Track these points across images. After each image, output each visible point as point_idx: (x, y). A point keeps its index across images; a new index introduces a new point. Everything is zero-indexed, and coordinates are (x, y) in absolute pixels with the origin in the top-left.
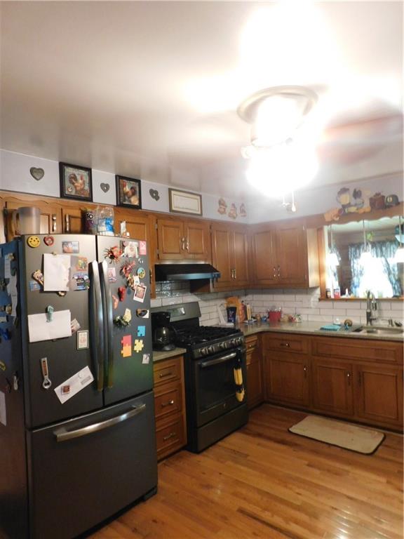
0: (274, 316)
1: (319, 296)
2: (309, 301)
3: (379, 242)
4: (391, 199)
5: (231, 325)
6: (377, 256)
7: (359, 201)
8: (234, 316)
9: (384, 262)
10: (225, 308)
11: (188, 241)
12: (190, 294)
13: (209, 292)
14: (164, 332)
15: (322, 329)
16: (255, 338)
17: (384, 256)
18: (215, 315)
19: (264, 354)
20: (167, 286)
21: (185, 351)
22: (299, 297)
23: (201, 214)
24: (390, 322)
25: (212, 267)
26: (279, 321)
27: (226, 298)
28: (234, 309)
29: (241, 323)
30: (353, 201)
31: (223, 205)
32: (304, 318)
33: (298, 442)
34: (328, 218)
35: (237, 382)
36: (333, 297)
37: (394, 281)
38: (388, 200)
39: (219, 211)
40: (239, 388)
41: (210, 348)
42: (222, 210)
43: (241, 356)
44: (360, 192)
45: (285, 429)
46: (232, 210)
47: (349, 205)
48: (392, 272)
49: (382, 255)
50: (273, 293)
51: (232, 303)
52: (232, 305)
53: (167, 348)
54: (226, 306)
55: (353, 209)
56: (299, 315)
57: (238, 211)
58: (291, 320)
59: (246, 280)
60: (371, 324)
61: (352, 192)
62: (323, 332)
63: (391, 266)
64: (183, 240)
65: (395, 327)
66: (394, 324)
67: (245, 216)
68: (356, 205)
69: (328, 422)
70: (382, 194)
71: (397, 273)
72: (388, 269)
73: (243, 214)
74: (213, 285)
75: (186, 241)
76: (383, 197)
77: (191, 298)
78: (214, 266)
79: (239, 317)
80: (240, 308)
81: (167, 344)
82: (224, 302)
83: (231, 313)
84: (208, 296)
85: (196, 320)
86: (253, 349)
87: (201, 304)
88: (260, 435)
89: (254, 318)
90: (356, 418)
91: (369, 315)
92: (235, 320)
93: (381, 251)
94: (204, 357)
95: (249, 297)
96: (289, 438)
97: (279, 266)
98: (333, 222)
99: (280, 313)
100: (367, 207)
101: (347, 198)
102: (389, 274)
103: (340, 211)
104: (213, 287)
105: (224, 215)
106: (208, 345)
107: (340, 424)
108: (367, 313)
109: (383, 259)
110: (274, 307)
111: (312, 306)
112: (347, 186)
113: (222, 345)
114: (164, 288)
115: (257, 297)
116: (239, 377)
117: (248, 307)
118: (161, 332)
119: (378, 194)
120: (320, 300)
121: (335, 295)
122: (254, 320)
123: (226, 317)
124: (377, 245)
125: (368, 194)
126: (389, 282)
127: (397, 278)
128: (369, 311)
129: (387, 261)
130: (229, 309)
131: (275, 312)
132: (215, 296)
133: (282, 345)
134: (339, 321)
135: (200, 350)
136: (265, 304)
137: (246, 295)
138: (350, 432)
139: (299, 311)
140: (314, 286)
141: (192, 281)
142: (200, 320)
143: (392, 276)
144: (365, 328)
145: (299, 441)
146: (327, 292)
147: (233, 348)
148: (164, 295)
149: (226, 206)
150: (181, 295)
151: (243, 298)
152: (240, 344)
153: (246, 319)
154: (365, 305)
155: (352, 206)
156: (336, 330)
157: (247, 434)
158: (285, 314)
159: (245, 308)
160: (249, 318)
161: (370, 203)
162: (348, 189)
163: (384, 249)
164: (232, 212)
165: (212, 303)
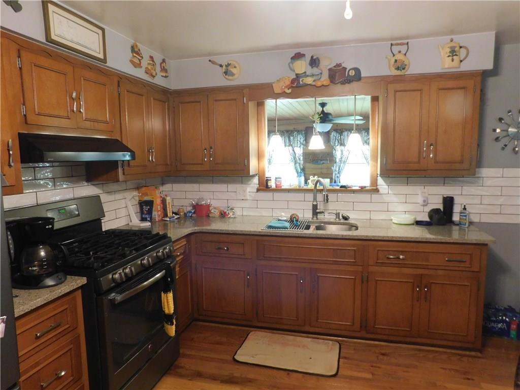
0: (200, 211)
1: (257, 186)
2: (245, 191)
3: (287, 131)
4: (353, 72)
5: (146, 225)
6: (285, 146)
7: (316, 71)
8: (150, 212)
9: (291, 151)
10: (137, 203)
11: (82, 98)
12: (86, 184)
13: (117, 181)
14: (43, 253)
15: (270, 227)
16: (184, 242)
17: (292, 145)
18: (123, 212)
19: (193, 261)
20: (46, 171)
21: (83, 281)
22: (232, 187)
23: (104, 61)
24: (337, 215)
25: (121, 143)
26: (208, 216)
27: (138, 188)
28: (150, 203)
29: (159, 221)
30: (310, 71)
31: (138, 53)
32: (238, 212)
33: (251, 376)
34: (277, 90)
35: (167, 311)
36: (273, 186)
37: (299, 171)
38: (350, 74)
39: (131, 61)
40: (169, 318)
41: (127, 270)
42: (137, 61)
43: (170, 272)
44: (318, 59)
45: (229, 358)
46: (149, 64)
47: (305, 75)
48: (298, 161)
49: (290, 145)
50: (199, 183)
51: (146, 195)
52: (146, 198)
53: (50, 282)
54: (137, 198)
55: (309, 80)
56: (232, 209)
57: (158, 68)
58: (223, 215)
59: (167, 165)
60: (317, 219)
61: (308, 58)
62: (271, 231)
63: (297, 155)
64: (74, 94)
65: (342, 221)
66: (341, 217)
67: (166, 77)
68: (313, 75)
69: (277, 337)
70: (343, 65)
71: (302, 162)
72: (295, 158)
73: (164, 74)
74: (123, 170)
75: (78, 98)
76: (345, 69)
77: (87, 190)
78: (124, 142)
79: (157, 214)
80: (158, 201)
81: (49, 275)
82: (135, 193)
83: (146, 208)
84: (113, 186)
85: (98, 222)
86: (181, 257)
87: (104, 198)
88: (199, 375)
89: (176, 214)
90: (307, 328)
91: (315, 207)
92: (151, 218)
93: (290, 140)
94: (118, 286)
95: (167, 187)
96: (237, 372)
97: (211, 148)
98: (284, 95)
99: (208, 206)
100: (325, 79)
101: (302, 66)
102: (296, 163)
103: (293, 81)
104: (124, 174)
105: (138, 69)
106: (123, 265)
107: (290, 338)
108: (313, 205)
109: (290, 148)
110: (203, 199)
111: (248, 198)
112: (302, 51)
113: (145, 262)
114: (39, 176)
115: (177, 187)
116: (169, 302)
117: (168, 199)
118: (38, 254)
119: (339, 65)
120: (258, 190)
121: (276, 185)
122: (176, 217)
123: (139, 215)
124: (286, 134)
125: (326, 64)
126: (295, 171)
127: (302, 167)
128: (315, 203)
129: (294, 151)
130: (142, 204)
131: (202, 205)
132: (123, 186)
133: (219, 249)
134: (285, 216)
135: (110, 276)
136: (189, 195)
137: (163, 184)
138: (304, 346)
139: (232, 204)
140: (254, 174)
141: (89, 165)
142: (102, 221)
143: (298, 165)
144: (313, 223)
145: (251, 374)
146: (267, 181)
147: (159, 263)
148: (40, 186)
149: (142, 57)
150: (71, 185)
151: (162, 188)
152: (170, 256)
153: (166, 215)
154: (310, 196)
155: (308, 76)
156: (286, 228)
157: (181, 376)
158: (215, 208)
159: (164, 202)
160: (170, 214)
161: (329, 75)
162: (304, 55)
163: (292, 138)
164: (149, 67)
165: (119, 196)
